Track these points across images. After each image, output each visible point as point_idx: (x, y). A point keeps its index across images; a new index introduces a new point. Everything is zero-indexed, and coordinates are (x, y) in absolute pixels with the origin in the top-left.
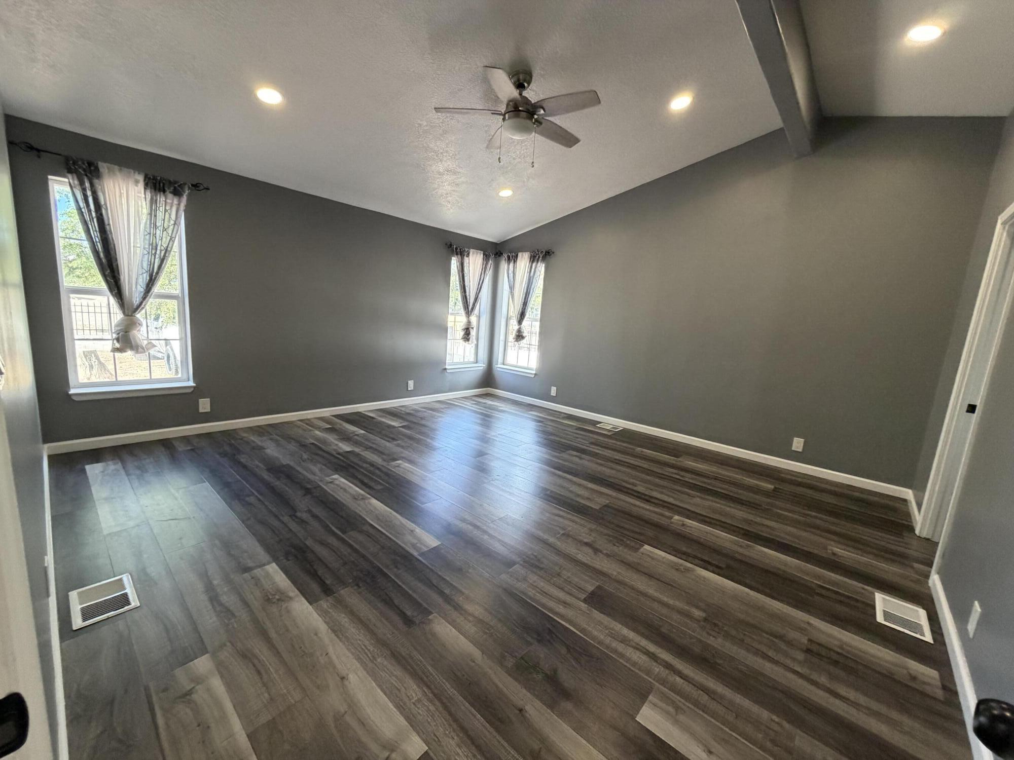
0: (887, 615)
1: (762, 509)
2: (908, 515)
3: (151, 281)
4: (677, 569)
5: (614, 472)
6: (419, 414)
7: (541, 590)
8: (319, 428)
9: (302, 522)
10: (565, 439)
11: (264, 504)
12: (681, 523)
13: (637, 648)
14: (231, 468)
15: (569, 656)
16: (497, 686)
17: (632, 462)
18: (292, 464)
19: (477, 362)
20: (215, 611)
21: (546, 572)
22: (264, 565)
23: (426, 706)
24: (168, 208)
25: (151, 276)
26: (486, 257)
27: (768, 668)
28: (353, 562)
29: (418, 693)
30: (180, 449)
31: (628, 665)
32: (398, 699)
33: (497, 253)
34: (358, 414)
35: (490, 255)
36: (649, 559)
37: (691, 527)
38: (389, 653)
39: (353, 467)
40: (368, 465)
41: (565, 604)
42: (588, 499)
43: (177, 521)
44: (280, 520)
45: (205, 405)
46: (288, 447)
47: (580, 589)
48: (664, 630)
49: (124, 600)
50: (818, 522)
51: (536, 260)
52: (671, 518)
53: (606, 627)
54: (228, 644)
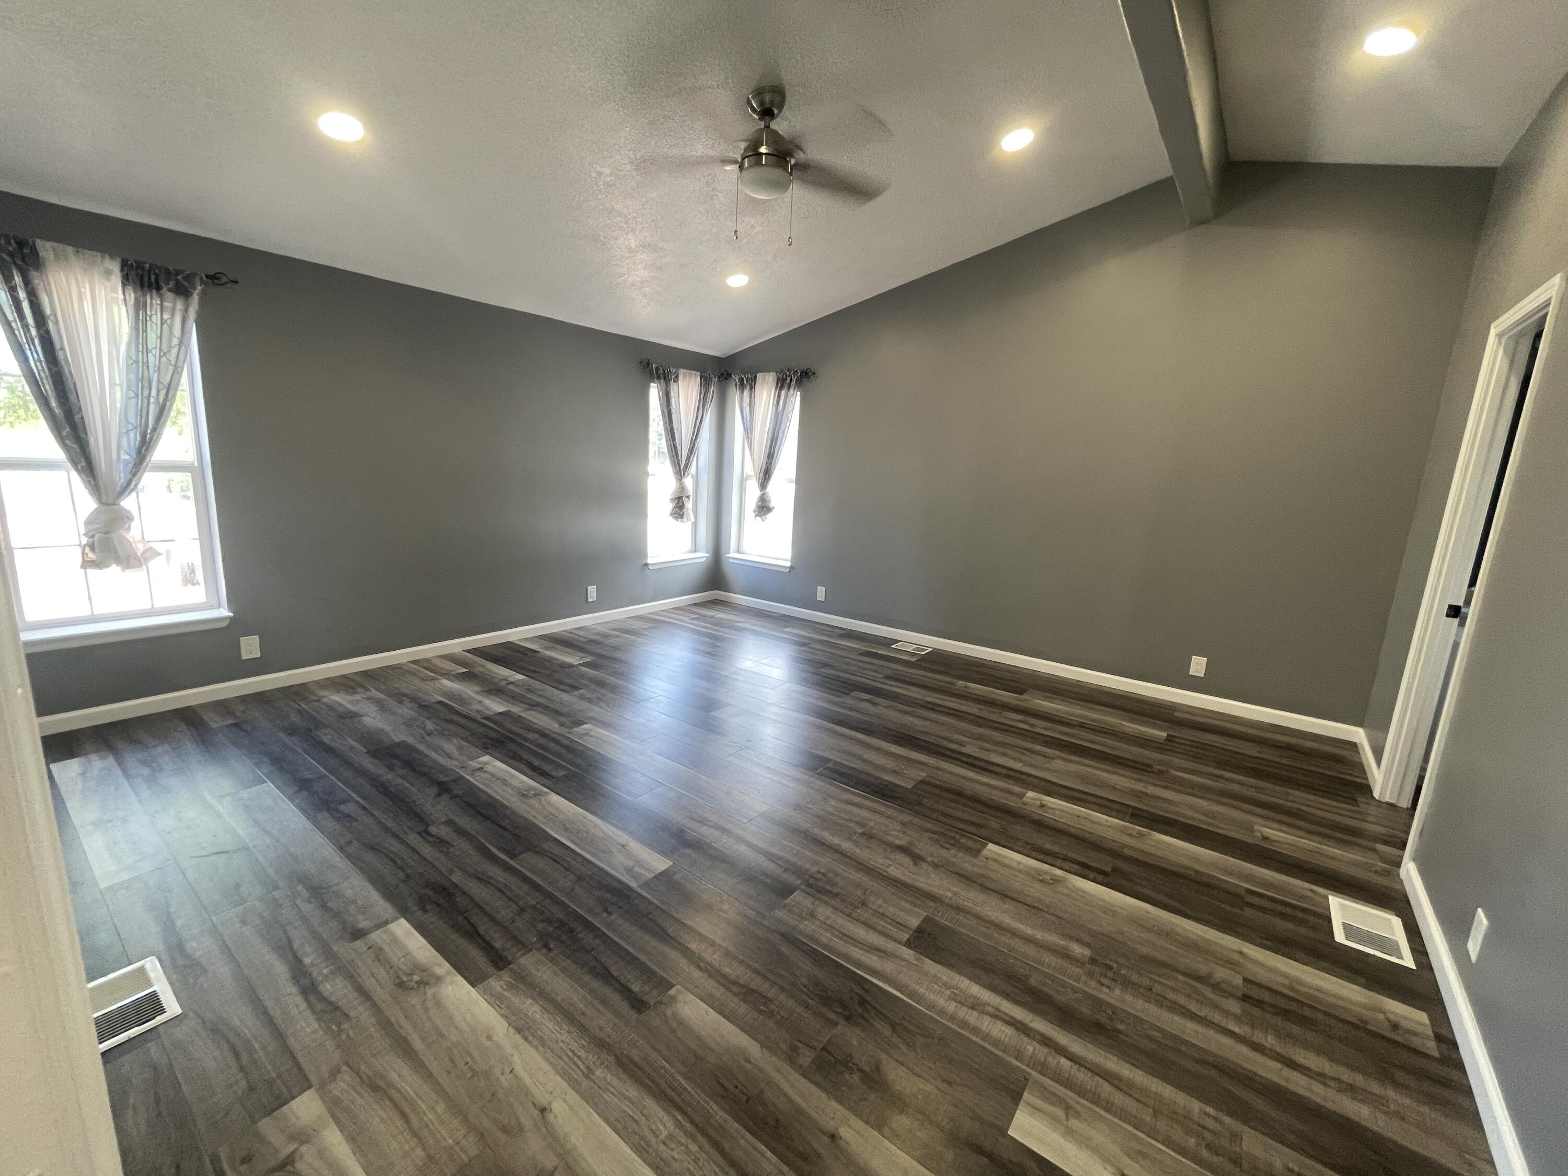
0: (1349, 930)
1: (1153, 772)
2: (1361, 768)
3: (145, 445)
4: (1041, 881)
5: (927, 723)
6: (608, 641)
7: (841, 933)
8: (447, 675)
9: (440, 843)
10: (845, 672)
11: (372, 815)
12: (1039, 802)
13: (998, 1016)
14: (308, 753)
15: (895, 1039)
16: (791, 1101)
17: (953, 705)
18: (411, 740)
19: (695, 551)
20: (314, 1012)
21: (842, 900)
22: (386, 923)
23: (682, 1144)
24: (166, 317)
25: (144, 434)
26: (705, 382)
27: (1190, 1030)
28: (534, 907)
29: (668, 1124)
30: (214, 725)
31: (986, 1045)
32: (637, 1137)
33: (722, 374)
34: (508, 645)
35: (711, 379)
36: (997, 867)
37: (1054, 809)
38: (612, 1059)
39: (512, 740)
40: (536, 736)
41: (878, 950)
42: (894, 772)
43: (225, 856)
44: (402, 841)
45: (250, 647)
46: (400, 711)
47: (900, 925)
48: (1033, 982)
49: (152, 1005)
50: (1236, 788)
51: (786, 385)
52: (1022, 796)
53: (947, 986)
54: (344, 1068)
